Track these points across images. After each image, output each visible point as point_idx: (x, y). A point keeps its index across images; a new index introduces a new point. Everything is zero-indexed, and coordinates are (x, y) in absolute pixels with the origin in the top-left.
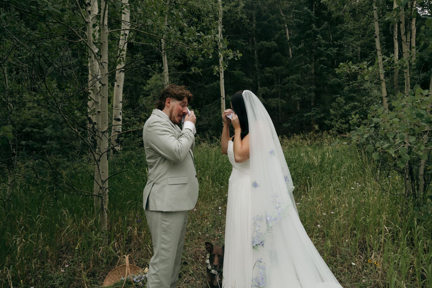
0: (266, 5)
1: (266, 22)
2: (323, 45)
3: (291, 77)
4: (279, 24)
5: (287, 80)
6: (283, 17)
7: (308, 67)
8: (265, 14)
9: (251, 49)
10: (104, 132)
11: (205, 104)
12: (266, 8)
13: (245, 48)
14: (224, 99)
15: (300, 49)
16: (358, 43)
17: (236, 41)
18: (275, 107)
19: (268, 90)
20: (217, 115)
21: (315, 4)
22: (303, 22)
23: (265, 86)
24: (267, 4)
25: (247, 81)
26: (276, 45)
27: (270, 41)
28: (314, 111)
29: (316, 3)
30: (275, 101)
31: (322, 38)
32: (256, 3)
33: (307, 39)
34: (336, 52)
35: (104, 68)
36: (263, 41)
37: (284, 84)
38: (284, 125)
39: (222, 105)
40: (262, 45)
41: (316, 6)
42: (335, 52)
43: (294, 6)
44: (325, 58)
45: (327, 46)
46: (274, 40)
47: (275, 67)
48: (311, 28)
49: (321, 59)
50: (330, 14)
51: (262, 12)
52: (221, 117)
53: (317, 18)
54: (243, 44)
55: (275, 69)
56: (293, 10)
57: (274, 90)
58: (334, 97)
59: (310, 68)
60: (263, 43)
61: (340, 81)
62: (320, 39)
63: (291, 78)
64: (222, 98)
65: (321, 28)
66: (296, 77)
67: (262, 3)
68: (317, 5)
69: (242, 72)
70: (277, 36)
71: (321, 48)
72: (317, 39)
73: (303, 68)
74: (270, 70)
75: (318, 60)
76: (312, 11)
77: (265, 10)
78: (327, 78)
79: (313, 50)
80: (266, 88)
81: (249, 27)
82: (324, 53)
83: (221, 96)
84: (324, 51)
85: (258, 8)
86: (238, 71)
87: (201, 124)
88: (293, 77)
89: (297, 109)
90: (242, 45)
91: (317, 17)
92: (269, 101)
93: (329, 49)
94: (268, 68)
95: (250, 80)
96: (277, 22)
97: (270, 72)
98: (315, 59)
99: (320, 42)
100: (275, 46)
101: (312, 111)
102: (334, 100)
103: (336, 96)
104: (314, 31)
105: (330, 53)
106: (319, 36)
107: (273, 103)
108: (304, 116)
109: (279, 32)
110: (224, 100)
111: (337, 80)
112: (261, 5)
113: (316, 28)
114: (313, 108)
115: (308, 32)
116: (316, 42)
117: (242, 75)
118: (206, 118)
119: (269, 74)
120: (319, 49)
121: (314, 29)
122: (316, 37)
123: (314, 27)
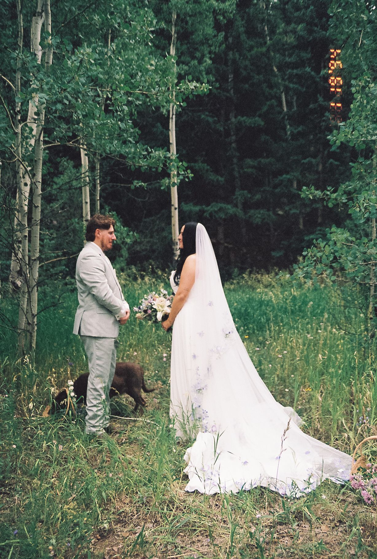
0: (247, 57)
3: (284, 176)
4: (267, 89)
5: (280, 180)
6: (276, 76)
7: (310, 163)
8: (244, 73)
9: (222, 129)
10: (35, 260)
11: (145, 218)
12: (247, 63)
13: (213, 126)
14: (176, 209)
15: (299, 133)
17: (199, 114)
18: (260, 223)
19: (249, 196)
20: (165, 234)
23: (244, 189)
24: (249, 57)
25: (215, 180)
26: (263, 123)
27: (254, 116)
28: (319, 232)
30: (260, 213)
35: (37, 188)
36: (243, 117)
37: (275, 187)
38: (273, 254)
39: (173, 219)
40: (240, 123)
46: (260, 116)
47: (259, 160)
48: (316, 101)
51: (241, 70)
52: (172, 238)
54: (210, 120)
55: (260, 162)
57: (258, 196)
60: (242, 119)
64: (173, 208)
67: (240, 55)
69: (208, 165)
70: (265, 109)
72: (325, 118)
74: (251, 163)
75: (326, 152)
80: (246, 192)
81: (220, 93)
83: (172, 203)
86: (200, 164)
87: (138, 249)
88: (288, 176)
89: (299, 228)
90: (208, 121)
92: (249, 214)
94: (249, 160)
95: (220, 179)
96: (264, 86)
97: (253, 167)
100: (260, 125)
101: (317, 233)
104: (320, 105)
106: (327, 114)
107: (257, 217)
108: (304, 240)
109: (268, 103)
110: (177, 211)
112: (239, 59)
113: (324, 101)
114: (319, 228)
115: (312, 106)
116: (324, 123)
117: (207, 170)
118: (146, 240)
119: (250, 170)
121: (321, 103)
122: (324, 116)
123: (321, 99)
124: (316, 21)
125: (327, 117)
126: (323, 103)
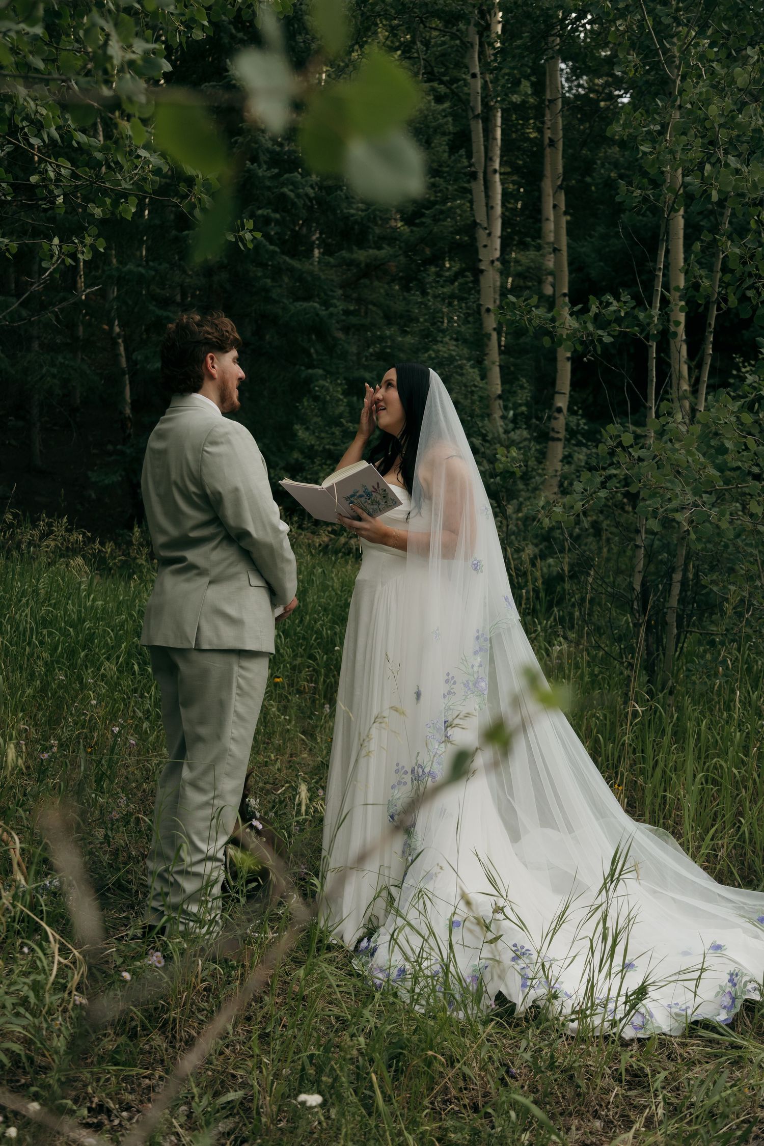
2: (263, 158)
42: (307, 195)
58: (303, 376)
61: (323, 313)
66: (153, 273)
71: (260, 166)
78: (274, 296)
82: (269, 188)
93: (286, 176)
99: (256, 143)
102: (303, 388)
103: (310, 371)
105: (292, 195)
111: (315, 308)
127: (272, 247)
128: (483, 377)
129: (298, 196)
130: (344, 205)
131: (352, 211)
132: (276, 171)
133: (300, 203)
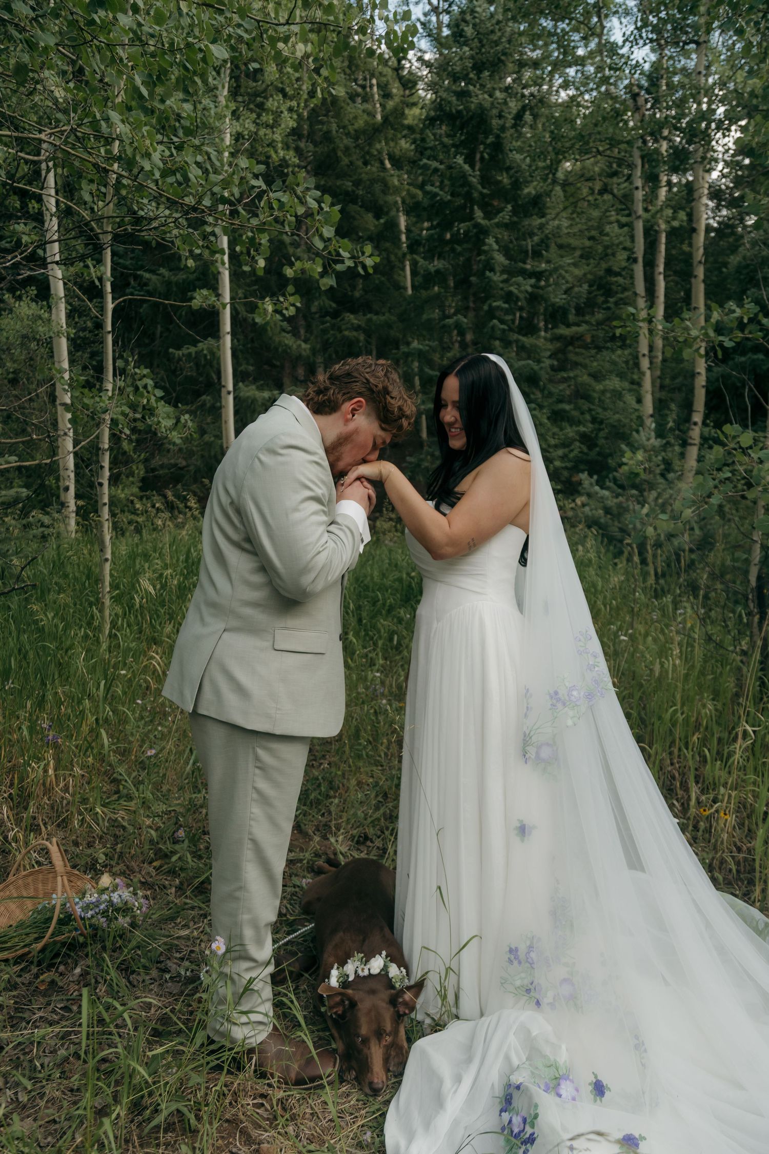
0: (349, 132)
1: (348, 185)
2: (498, 268)
3: (415, 344)
4: (383, 195)
5: (404, 353)
6: (392, 176)
7: (458, 324)
12: (349, 141)
14: (229, 393)
15: (438, 272)
16: (577, 272)
21: (482, 153)
22: (449, 197)
29: (485, 149)
31: (496, 247)
32: (322, 123)
33: (456, 246)
34: (529, 289)
39: (224, 410)
41: (482, 158)
42: (527, 291)
43: (426, 149)
44: (505, 303)
45: (511, 272)
47: (370, 315)
48: (471, 218)
49: (495, 304)
50: (517, 185)
51: (340, 154)
53: (485, 191)
55: (370, 320)
56: (425, 161)
59: (465, 326)
62: (493, 250)
63: (414, 349)
64: (224, 391)
65: (496, 220)
66: (427, 348)
68: (486, 156)
71: (495, 274)
72: (486, 248)
73: (444, 326)
74: (356, 321)
75: (486, 307)
76: (474, 171)
77: (347, 149)
79: (473, 279)
82: (502, 289)
83: (223, 383)
84: (501, 285)
85: (327, 137)
88: (421, 347)
91: (484, 187)
93: (514, 279)
94: (352, 316)
97: (359, 329)
98: (474, 302)
99: (493, 259)
104: (477, 225)
105: (516, 291)
106: (491, 241)
110: (231, 397)
111: (528, 365)
112: (337, 132)
113: (484, 218)
115: (463, 227)
116: (483, 257)
119: (355, 333)
120: (488, 278)
121: (479, 220)
122: (485, 244)
123: (478, 214)
124: (471, 75)
125: (490, 245)
126: (483, 222)
127: (502, 326)
128: (639, 401)
129: (520, 291)
130: (552, 296)
131: (558, 300)
132: (505, 276)
133: (521, 296)
